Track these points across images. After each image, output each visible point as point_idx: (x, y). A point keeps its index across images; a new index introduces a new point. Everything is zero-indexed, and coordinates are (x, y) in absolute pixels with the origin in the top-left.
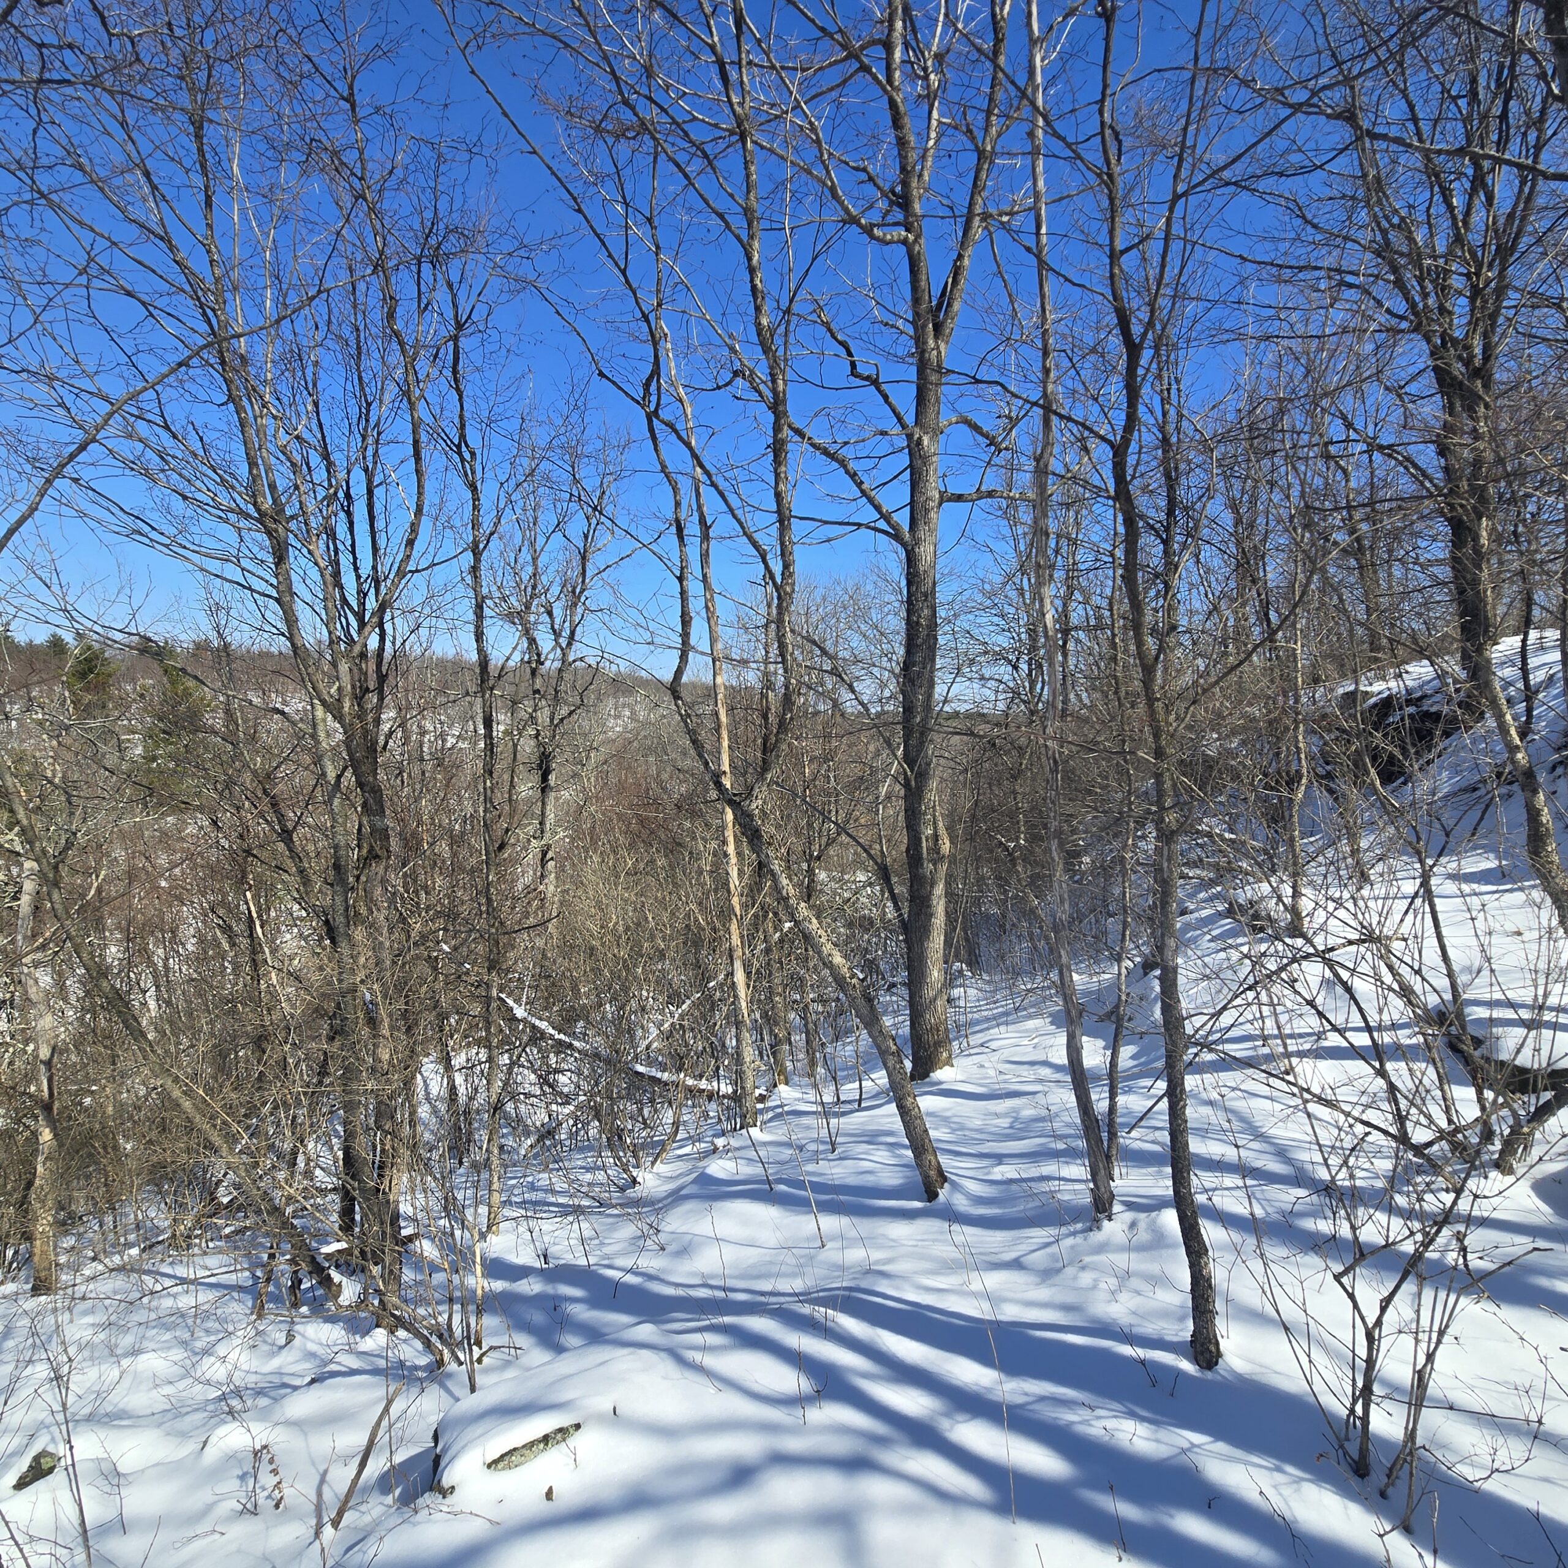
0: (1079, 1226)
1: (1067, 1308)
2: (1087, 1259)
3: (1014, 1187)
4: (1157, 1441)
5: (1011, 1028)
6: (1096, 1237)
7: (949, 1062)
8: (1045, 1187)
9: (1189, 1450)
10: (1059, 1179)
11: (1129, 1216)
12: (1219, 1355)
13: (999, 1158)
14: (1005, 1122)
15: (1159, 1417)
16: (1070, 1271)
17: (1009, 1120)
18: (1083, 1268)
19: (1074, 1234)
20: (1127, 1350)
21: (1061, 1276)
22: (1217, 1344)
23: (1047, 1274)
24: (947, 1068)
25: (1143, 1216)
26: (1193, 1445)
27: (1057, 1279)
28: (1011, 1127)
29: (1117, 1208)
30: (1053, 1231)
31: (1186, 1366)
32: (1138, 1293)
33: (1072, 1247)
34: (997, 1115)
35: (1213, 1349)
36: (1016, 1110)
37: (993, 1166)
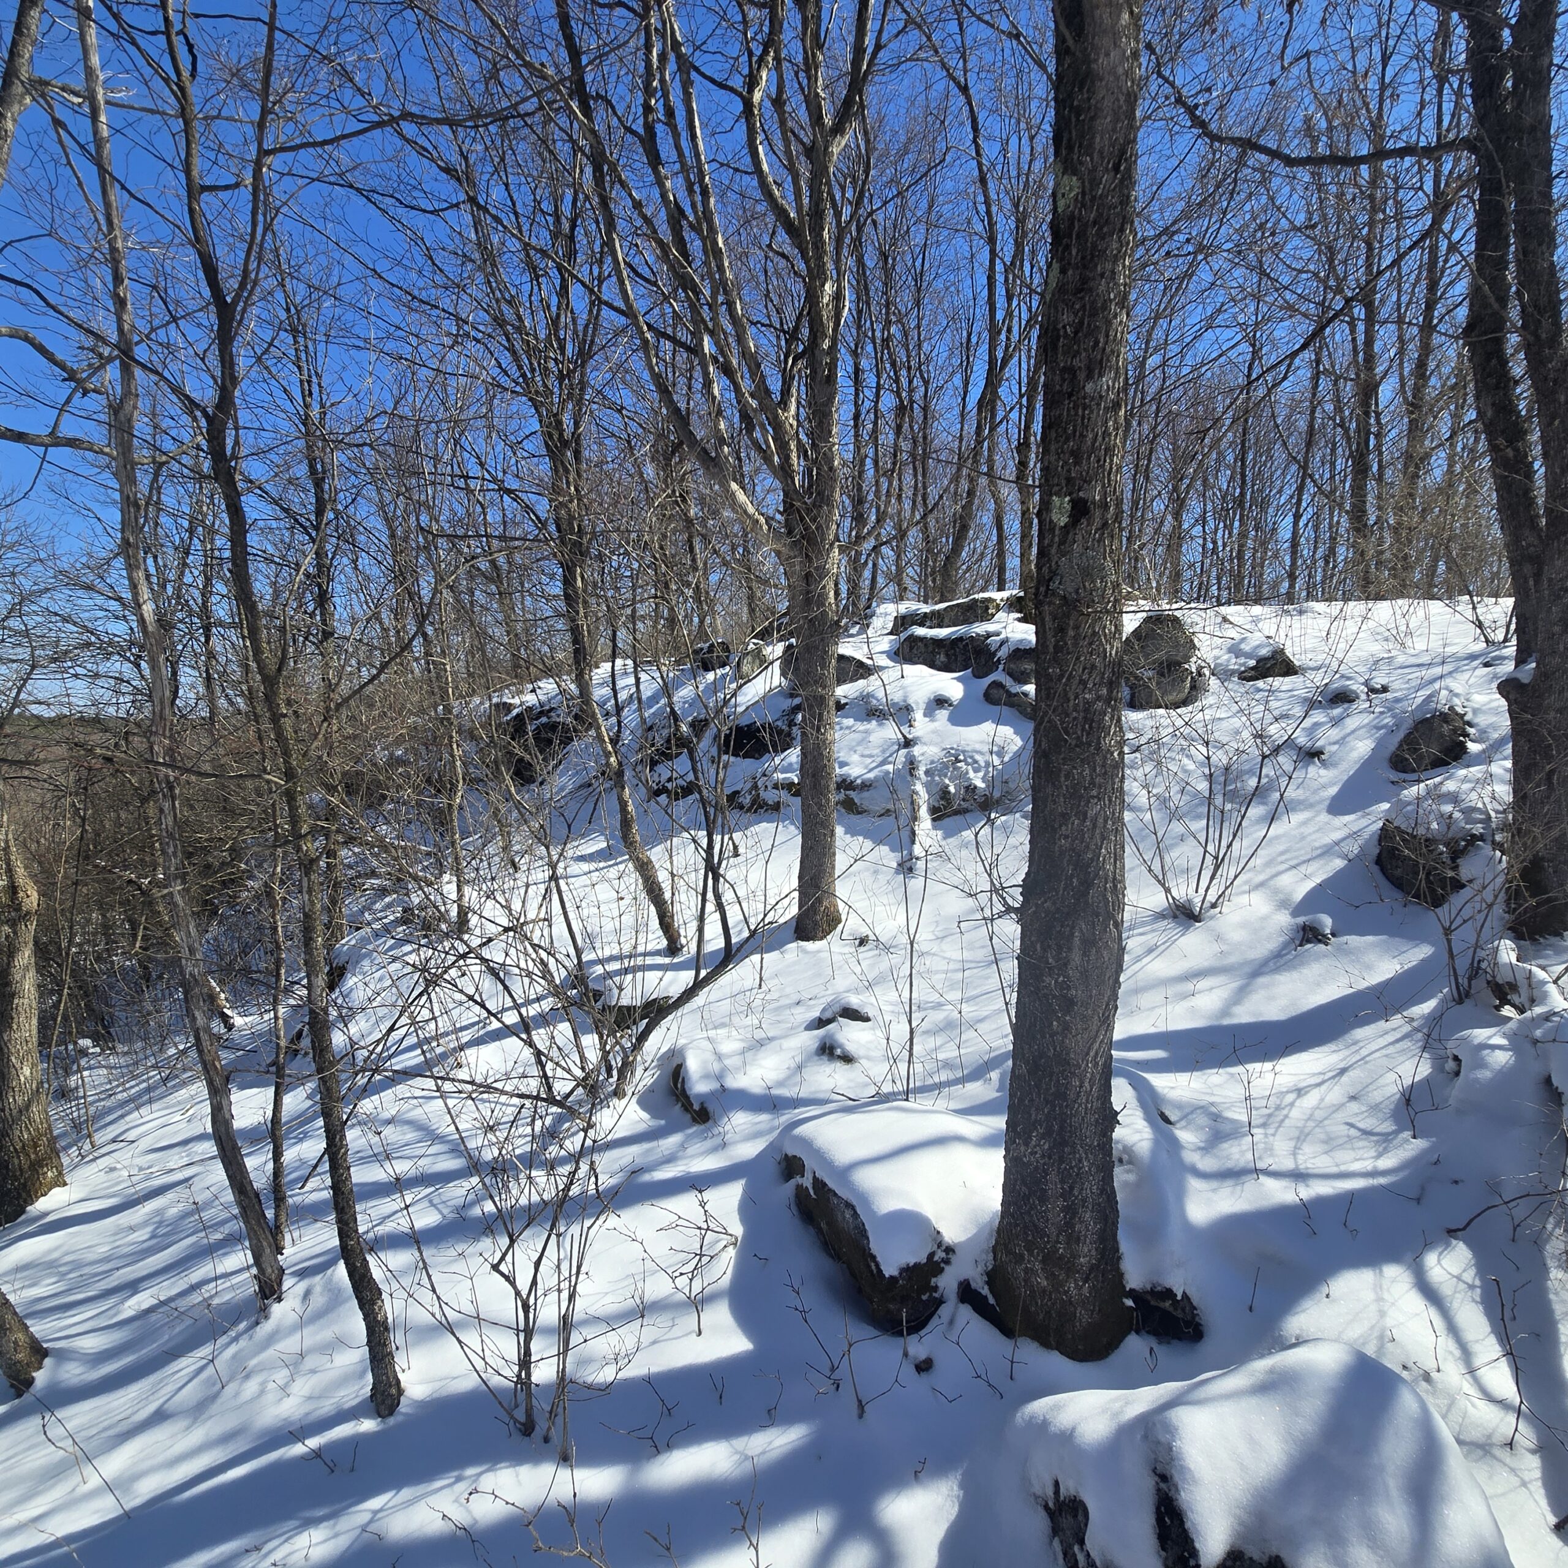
0: (243, 1326)
1: (226, 1439)
2: (253, 1362)
3: (154, 1317)
4: (336, 1536)
5: (155, 1106)
6: (266, 1328)
7: (60, 1181)
8: (196, 1298)
9: (371, 1522)
10: (216, 1278)
11: (302, 1286)
12: (400, 1392)
13: (133, 1287)
14: (142, 1235)
15: (337, 1507)
16: (230, 1389)
17: (150, 1229)
18: (247, 1377)
19: (236, 1339)
20: (298, 1449)
21: (219, 1401)
22: (398, 1382)
23: (199, 1410)
24: (56, 1191)
25: (318, 1279)
26: (375, 1512)
27: (215, 1408)
28: (153, 1237)
29: (287, 1283)
30: (205, 1351)
31: (368, 1425)
32: (313, 1372)
33: (234, 1357)
34: (132, 1229)
35: (394, 1391)
36: (159, 1212)
37: (122, 1302)
